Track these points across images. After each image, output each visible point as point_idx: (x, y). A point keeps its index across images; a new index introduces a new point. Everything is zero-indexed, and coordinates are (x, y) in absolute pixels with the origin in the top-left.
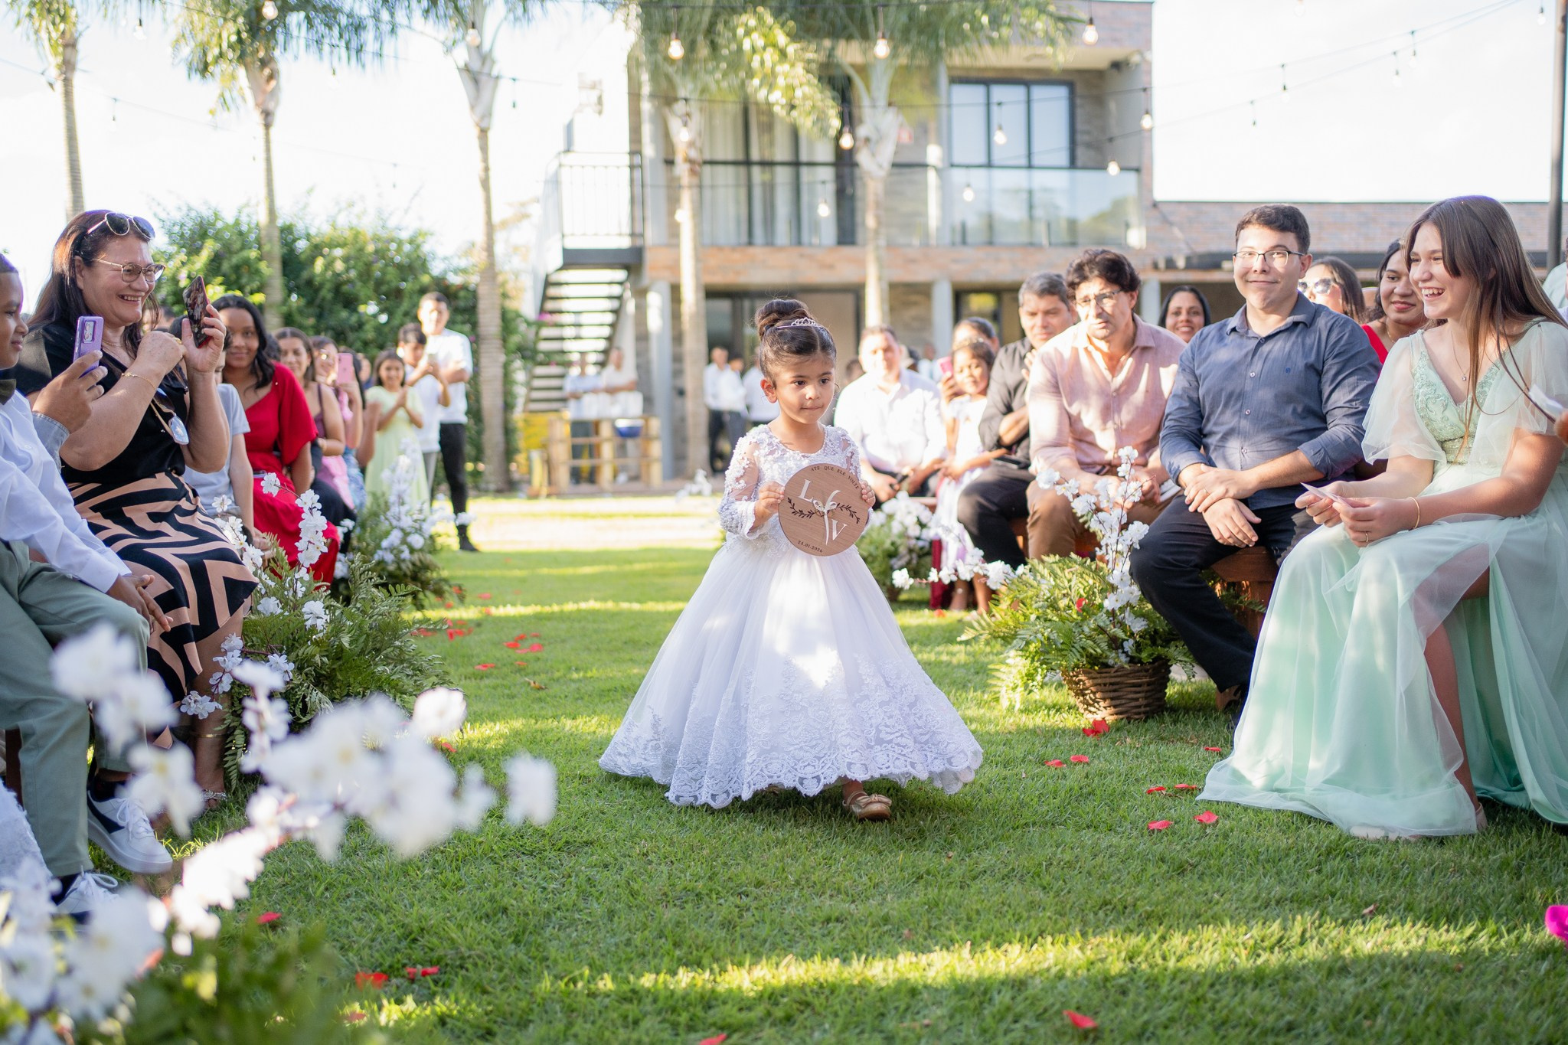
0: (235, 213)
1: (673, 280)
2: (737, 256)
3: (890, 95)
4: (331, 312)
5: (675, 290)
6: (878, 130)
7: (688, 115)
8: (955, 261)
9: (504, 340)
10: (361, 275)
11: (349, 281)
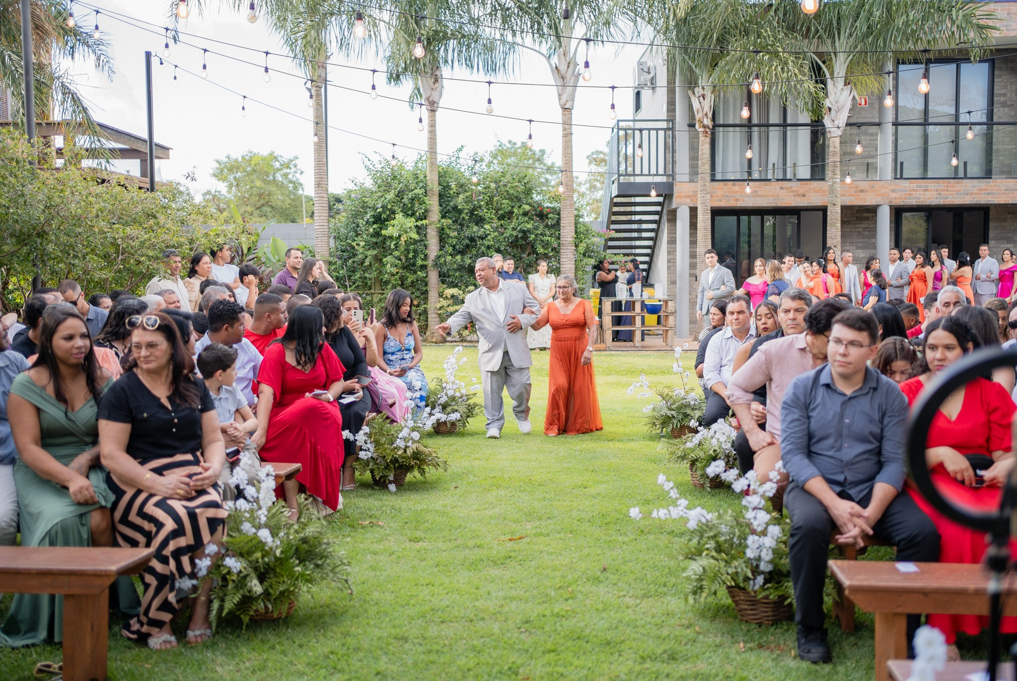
0: (414, 164)
1: (691, 205)
2: (736, 188)
3: (846, 78)
4: (468, 226)
5: (693, 211)
6: (837, 102)
7: (703, 96)
8: (893, 191)
9: (576, 246)
10: (487, 204)
11: (480, 207)
